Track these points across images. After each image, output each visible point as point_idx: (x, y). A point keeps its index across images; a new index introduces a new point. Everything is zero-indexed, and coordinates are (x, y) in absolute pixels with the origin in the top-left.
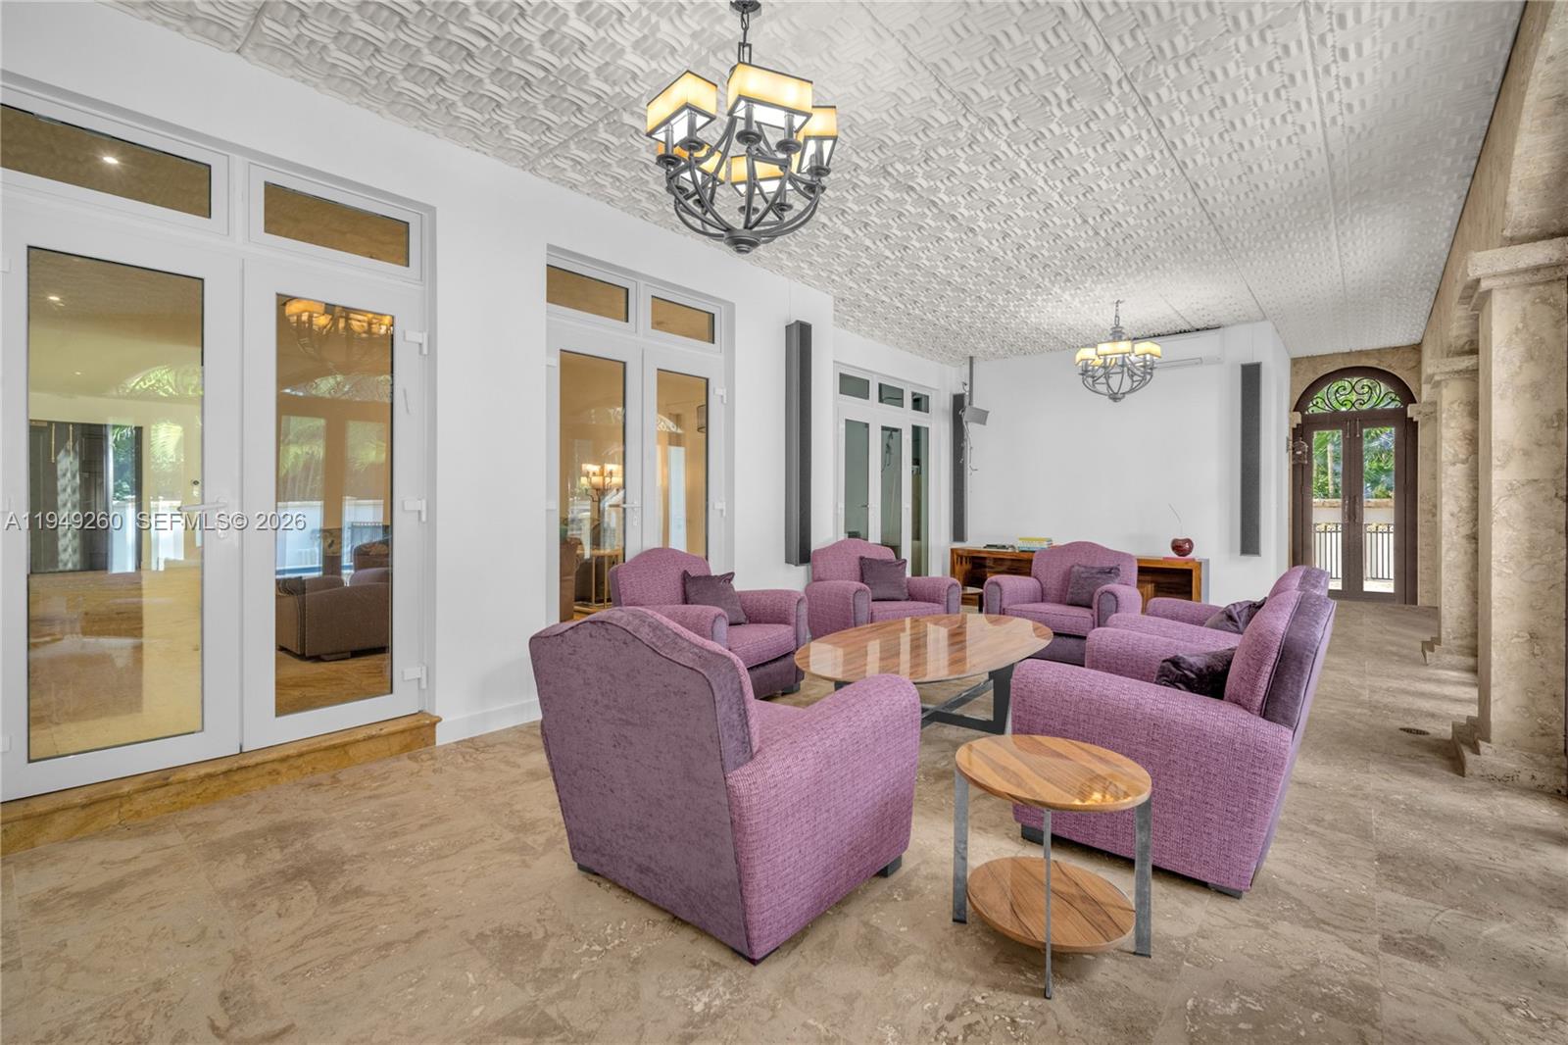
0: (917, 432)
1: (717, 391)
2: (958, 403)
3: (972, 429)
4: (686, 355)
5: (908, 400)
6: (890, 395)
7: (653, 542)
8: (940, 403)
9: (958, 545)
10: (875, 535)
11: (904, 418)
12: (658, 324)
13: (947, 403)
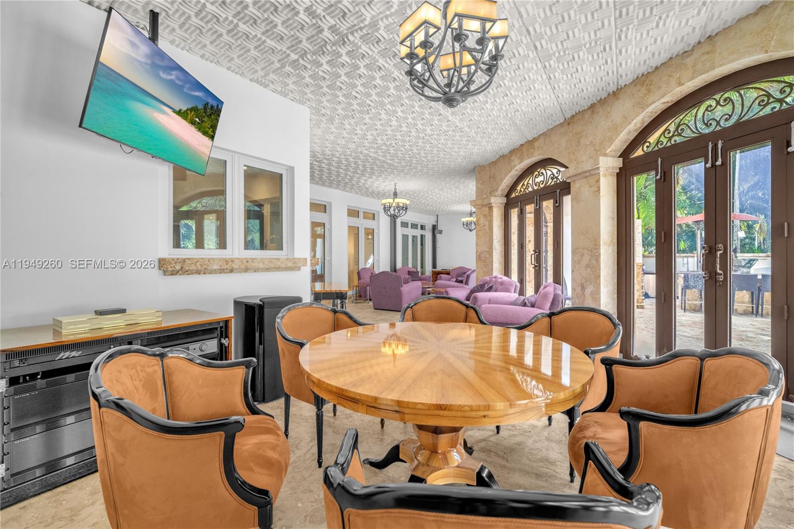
0: (422, 236)
1: (376, 231)
2: (434, 228)
3: (438, 236)
4: (370, 224)
5: (419, 227)
6: (414, 226)
7: (363, 267)
8: (429, 227)
9: (434, 270)
10: (410, 265)
11: (418, 232)
12: (364, 218)
13: (431, 227)
